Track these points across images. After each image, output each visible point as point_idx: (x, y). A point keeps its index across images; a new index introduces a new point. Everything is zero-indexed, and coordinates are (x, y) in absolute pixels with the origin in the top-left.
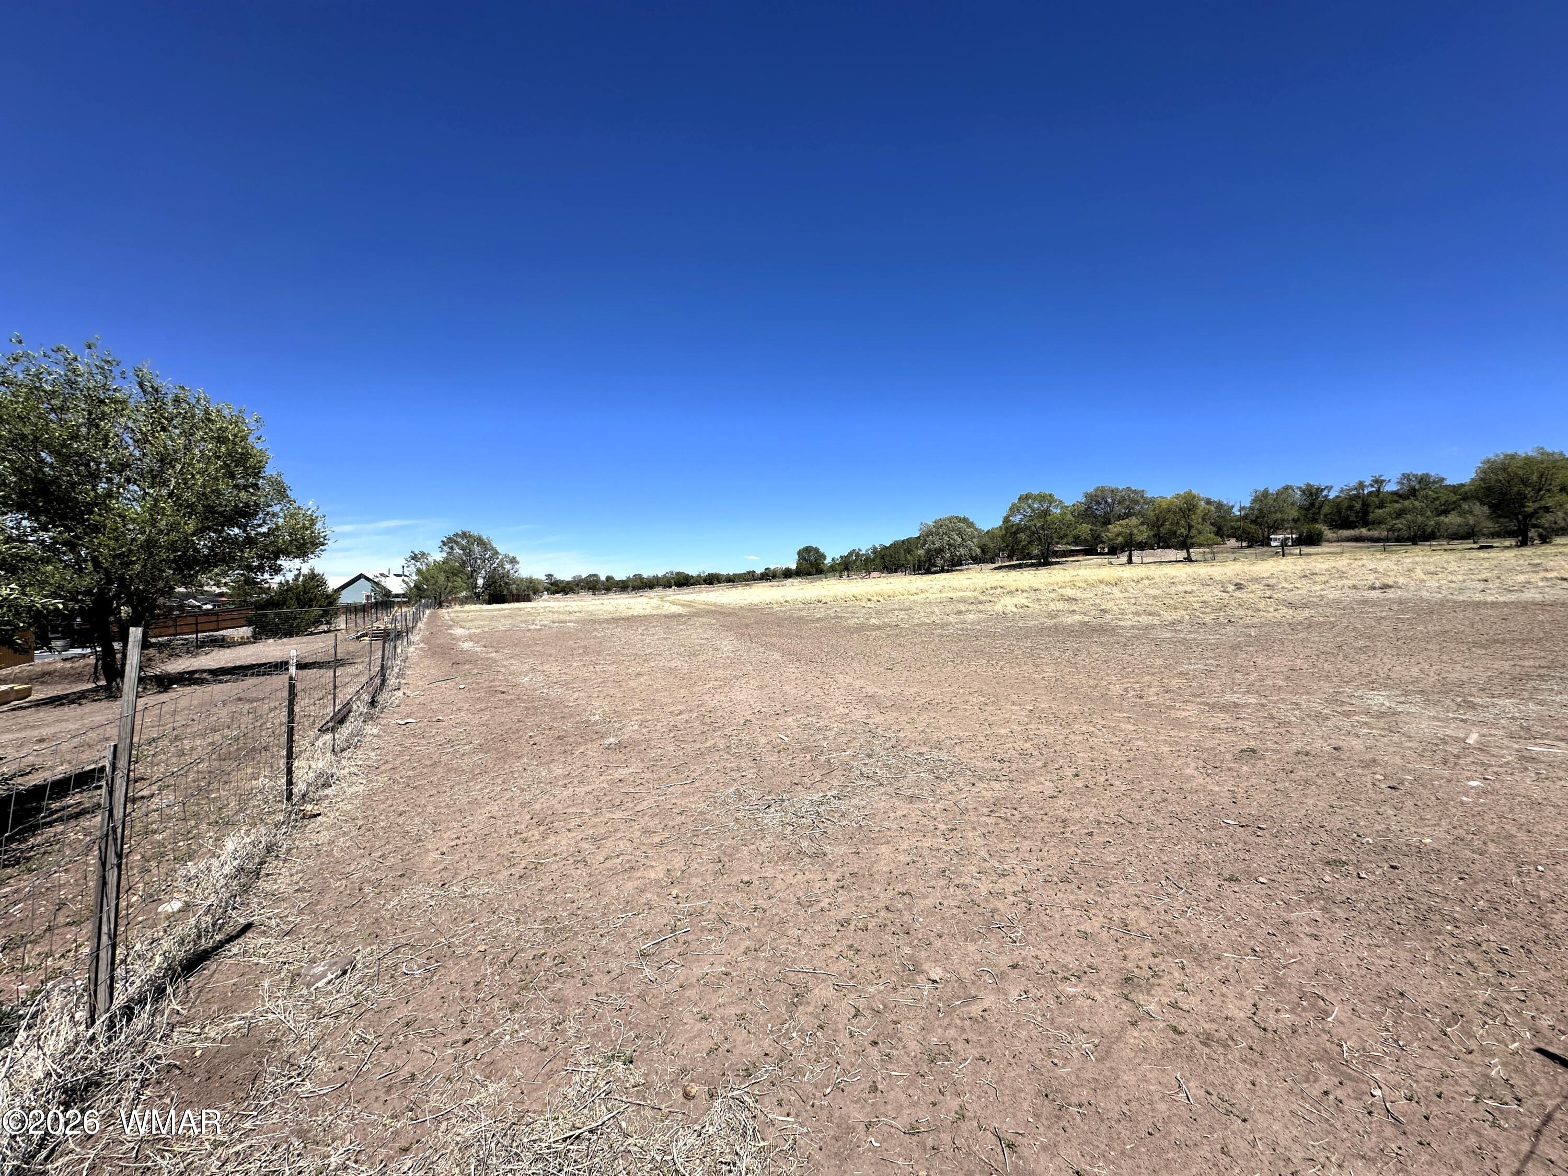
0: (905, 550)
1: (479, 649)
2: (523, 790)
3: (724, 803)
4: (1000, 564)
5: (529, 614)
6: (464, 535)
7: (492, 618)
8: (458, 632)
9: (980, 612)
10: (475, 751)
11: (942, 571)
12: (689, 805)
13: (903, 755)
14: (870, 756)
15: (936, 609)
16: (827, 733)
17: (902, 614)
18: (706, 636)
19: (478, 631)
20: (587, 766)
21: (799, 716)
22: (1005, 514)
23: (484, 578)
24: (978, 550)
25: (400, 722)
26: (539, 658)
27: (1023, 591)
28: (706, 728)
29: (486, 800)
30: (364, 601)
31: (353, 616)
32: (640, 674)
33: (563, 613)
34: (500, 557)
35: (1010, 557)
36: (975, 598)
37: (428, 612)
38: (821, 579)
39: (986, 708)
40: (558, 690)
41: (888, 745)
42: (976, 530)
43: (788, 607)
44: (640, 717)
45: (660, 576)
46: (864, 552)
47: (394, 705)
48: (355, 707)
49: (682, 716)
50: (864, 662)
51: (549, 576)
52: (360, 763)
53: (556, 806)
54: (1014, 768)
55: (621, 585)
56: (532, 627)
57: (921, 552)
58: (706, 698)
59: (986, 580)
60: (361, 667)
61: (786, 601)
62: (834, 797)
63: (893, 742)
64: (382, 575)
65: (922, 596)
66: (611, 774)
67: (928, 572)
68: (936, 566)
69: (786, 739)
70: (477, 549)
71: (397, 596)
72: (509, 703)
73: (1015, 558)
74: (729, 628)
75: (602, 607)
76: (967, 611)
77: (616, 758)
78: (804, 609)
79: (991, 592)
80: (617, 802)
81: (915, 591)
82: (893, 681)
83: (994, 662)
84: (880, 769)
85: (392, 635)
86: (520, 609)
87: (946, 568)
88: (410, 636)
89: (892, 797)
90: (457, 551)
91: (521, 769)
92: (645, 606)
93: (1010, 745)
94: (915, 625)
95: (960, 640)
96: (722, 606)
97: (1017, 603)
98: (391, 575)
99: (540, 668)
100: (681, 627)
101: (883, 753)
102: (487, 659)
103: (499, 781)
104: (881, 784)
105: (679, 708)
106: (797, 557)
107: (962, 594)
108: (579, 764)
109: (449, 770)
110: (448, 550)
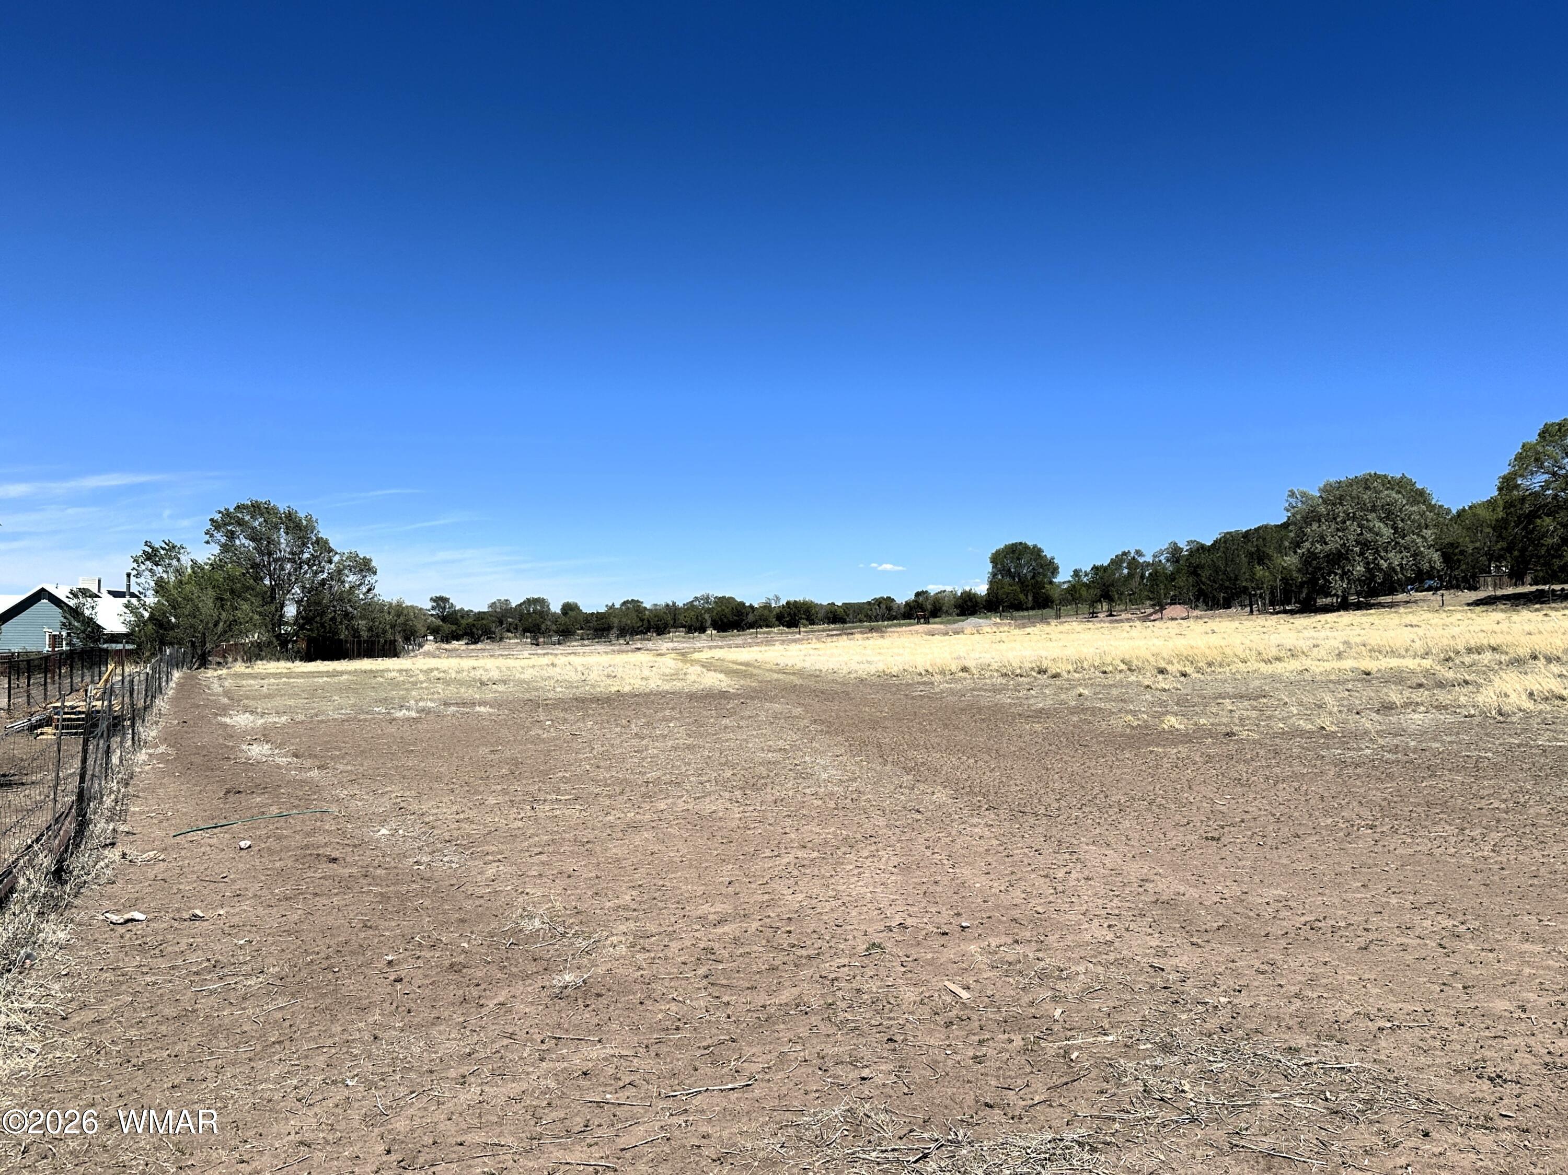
0: (1250, 555)
1: (282, 761)
2: (370, 1085)
3: (819, 1142)
4: (1490, 592)
5: (394, 684)
6: (256, 509)
7: (313, 693)
8: (241, 720)
9: (1440, 708)
10: (269, 992)
11: (1344, 606)
12: (741, 1141)
13: (1248, 1050)
14: (1166, 1049)
15: (1328, 699)
16: (1061, 985)
17: (1243, 709)
18: (781, 743)
19: (284, 719)
20: (511, 1036)
21: (994, 942)
22: (1506, 470)
23: (299, 603)
24: (1436, 556)
25: (114, 918)
26: (414, 785)
27: (1549, 660)
28: (781, 957)
29: (291, 1103)
30: (47, 649)
31: (23, 681)
32: (635, 827)
33: (468, 684)
34: (336, 559)
35: (1517, 576)
36: (1427, 673)
37: (176, 675)
38: (1044, 620)
39: (1456, 944)
40: (451, 859)
41: (1212, 1024)
42: (1431, 508)
43: (969, 683)
44: (632, 925)
45: (680, 604)
46: (1149, 558)
47: (103, 880)
48: (22, 881)
49: (726, 928)
50: (1150, 818)
51: (440, 601)
52: (30, 1005)
53: (441, 1127)
54: (1527, 1100)
55: (594, 624)
56: (400, 714)
57: (1291, 560)
58: (780, 887)
59: (1455, 631)
60: (36, 794)
61: (964, 669)
62: (1081, 1145)
63: (1223, 1017)
64: (85, 592)
65: (1294, 665)
66: (564, 1058)
67: (1308, 608)
68: (1327, 595)
69: (965, 994)
70: (283, 540)
71: (114, 638)
72: (346, 884)
73: (1528, 579)
74: (831, 728)
75: (552, 672)
76: (1406, 705)
77: (576, 1019)
78: (1005, 688)
79: (1467, 660)
80: (577, 1123)
81: (1274, 652)
82: (1222, 869)
83: (1476, 833)
84: (1194, 1083)
85: (103, 726)
86: (373, 673)
87: (1353, 599)
88: (138, 723)
89: (1221, 1152)
90: (242, 541)
91: (367, 1037)
92: (646, 673)
93: (1519, 1041)
94: (1275, 736)
95: (1390, 776)
96: (816, 676)
97: (1535, 688)
99: (415, 807)
100: (725, 721)
101: (1197, 1043)
102: (304, 782)
103: (320, 1061)
104: (1193, 1120)
105: (719, 907)
106: (989, 567)
107: (1394, 662)
108: (494, 1030)
109: (213, 1033)
110: (223, 540)
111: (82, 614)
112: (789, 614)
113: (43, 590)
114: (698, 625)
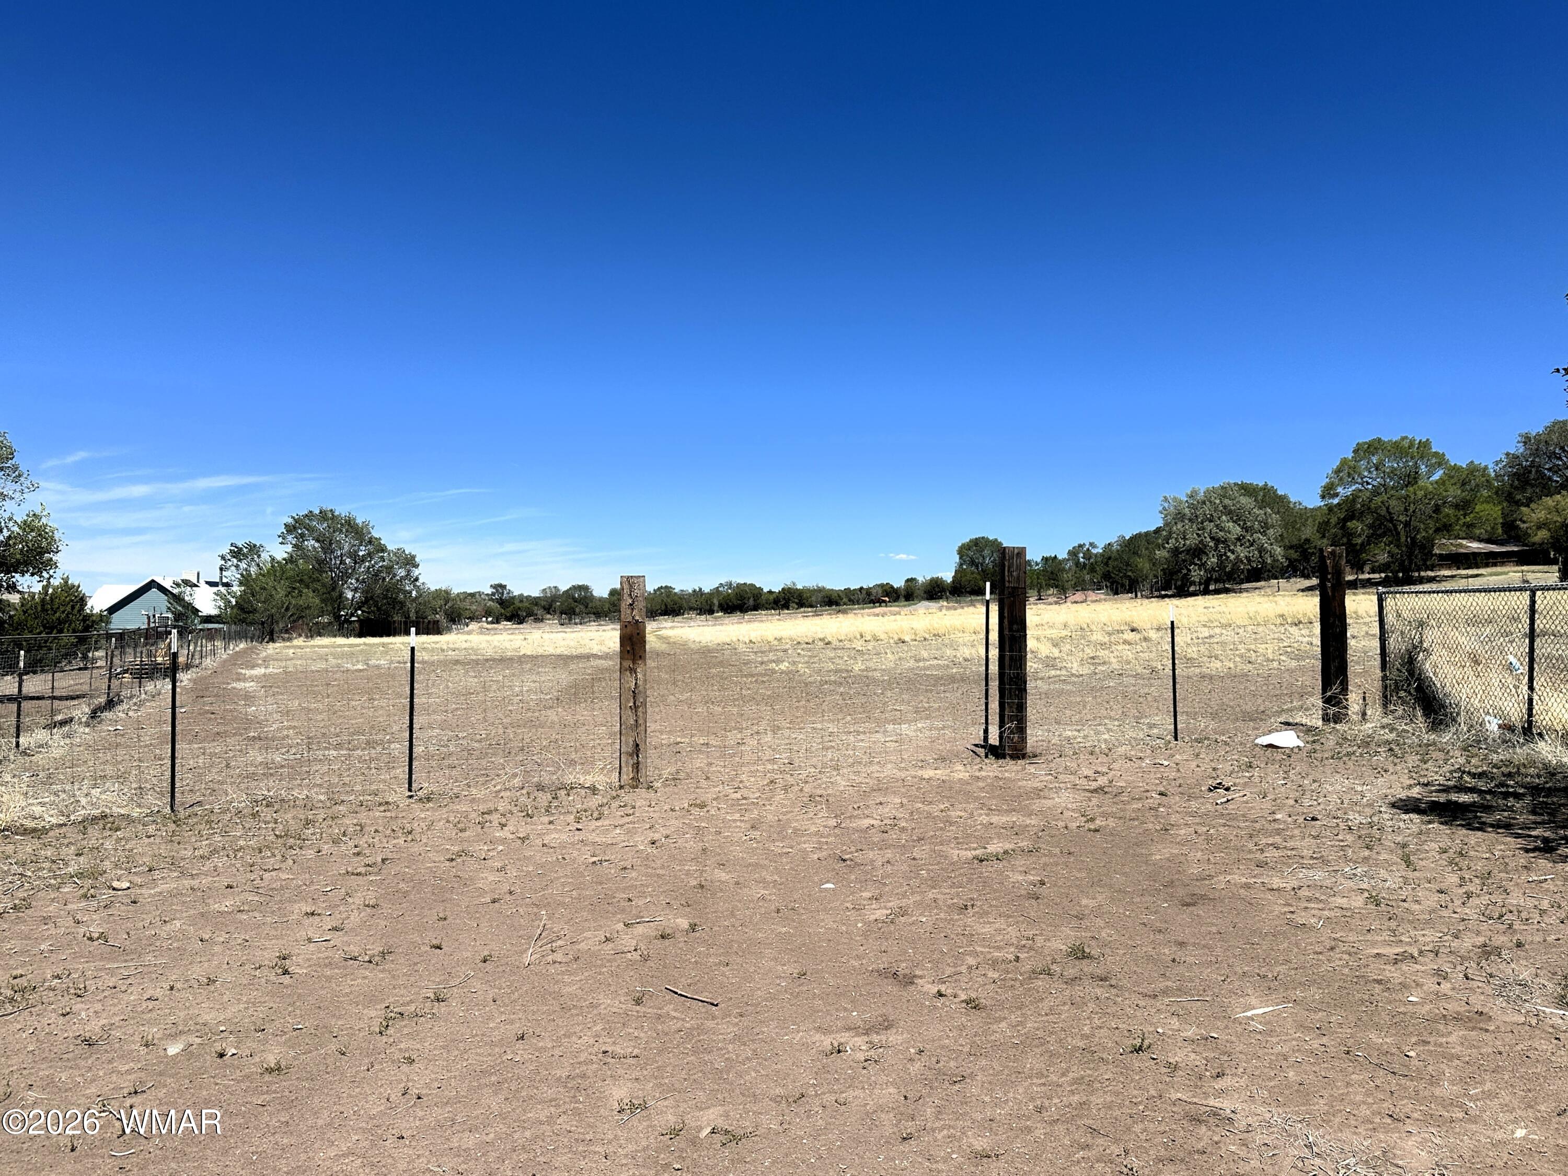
6: (323, 515)
11: (1204, 592)
22: (1325, 481)
23: (356, 590)
24: (1279, 552)
34: (386, 555)
64: (187, 583)
67: (1181, 593)
70: (344, 540)
71: (208, 619)
90: (311, 543)
98: (202, 583)
106: (957, 558)
110: (296, 541)
111: (184, 600)
112: (784, 599)
113: (153, 581)
114: (708, 607)
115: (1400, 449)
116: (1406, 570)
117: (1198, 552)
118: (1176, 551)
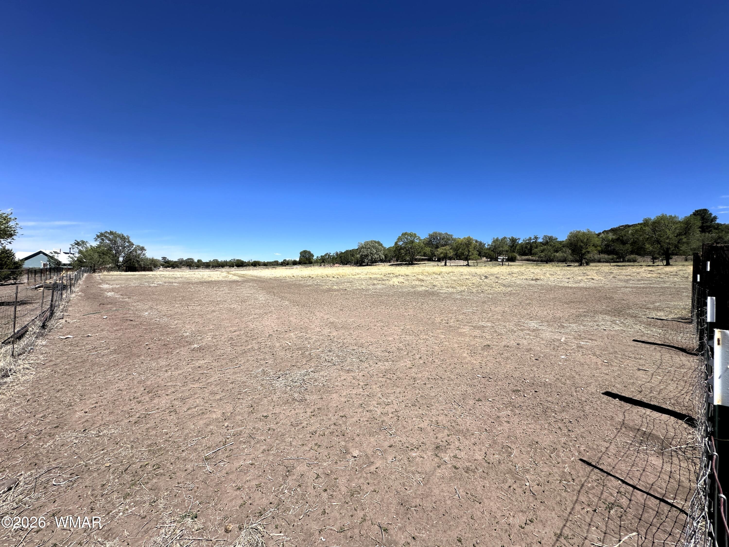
0: (351, 255)
1: (117, 296)
2: (140, 374)
3: (256, 377)
4: (392, 263)
5: (151, 278)
6: (112, 233)
7: (127, 280)
8: (105, 286)
9: (383, 284)
10: (111, 353)
12: (237, 378)
13: (345, 350)
14: (330, 351)
15: (364, 283)
16: (310, 341)
17: (348, 285)
18: (251, 292)
19: (118, 286)
20: (180, 360)
21: (297, 333)
22: (396, 241)
23: (124, 257)
24: (383, 256)
25: (62, 337)
26: (155, 302)
27: (402, 276)
28: (249, 339)
29: (116, 381)
30: (42, 267)
31: (33, 276)
33: (171, 278)
34: (134, 246)
36: (381, 278)
37: (85, 275)
38: (311, 266)
39: (384, 328)
40: (165, 320)
41: (339, 346)
42: (383, 247)
44: (212, 333)
45: (228, 261)
46: (332, 255)
47: (59, 328)
48: (30, 329)
49: (236, 333)
50: (330, 306)
51: (164, 258)
52: (32, 362)
53: (160, 382)
54: (394, 355)
55: (206, 265)
56: (152, 285)
57: (358, 256)
58: (249, 323)
59: (386, 270)
60: (35, 306)
62: (312, 372)
63: (341, 344)
65: (358, 276)
66: (194, 364)
67: (361, 265)
68: (364, 263)
69: (290, 344)
70: (119, 241)
71: (65, 265)
72: (135, 326)
73: (399, 261)
74: (263, 289)
75: (194, 275)
76: (377, 284)
77: (197, 355)
78: (302, 280)
79: (388, 276)
80: (197, 378)
81: (355, 274)
82: (343, 316)
83: (388, 307)
84: (335, 358)
85: (60, 287)
87: (369, 264)
88: (72, 288)
89: (339, 370)
90: (107, 241)
91: (140, 362)
92: (219, 276)
93: (393, 345)
94: (354, 290)
95: (374, 297)
97: (399, 281)
98: (62, 252)
99: (155, 307)
100: (238, 287)
101: (336, 350)
103: (126, 370)
104: (334, 365)
107: (376, 276)
109: (93, 365)
110: (100, 240)
111: (54, 258)
112: (254, 264)
113: (41, 251)
114: (232, 265)
115: (411, 235)
116: (412, 262)
117: (367, 256)
118: (362, 255)
